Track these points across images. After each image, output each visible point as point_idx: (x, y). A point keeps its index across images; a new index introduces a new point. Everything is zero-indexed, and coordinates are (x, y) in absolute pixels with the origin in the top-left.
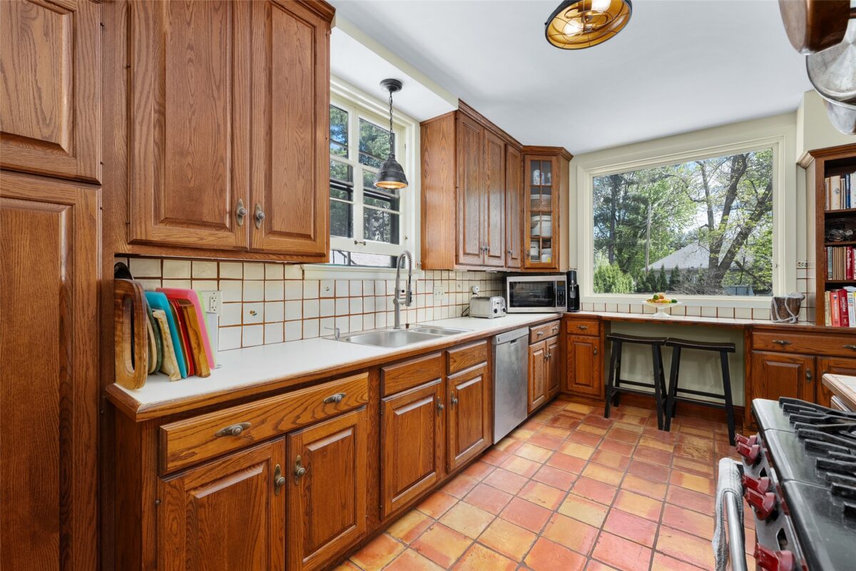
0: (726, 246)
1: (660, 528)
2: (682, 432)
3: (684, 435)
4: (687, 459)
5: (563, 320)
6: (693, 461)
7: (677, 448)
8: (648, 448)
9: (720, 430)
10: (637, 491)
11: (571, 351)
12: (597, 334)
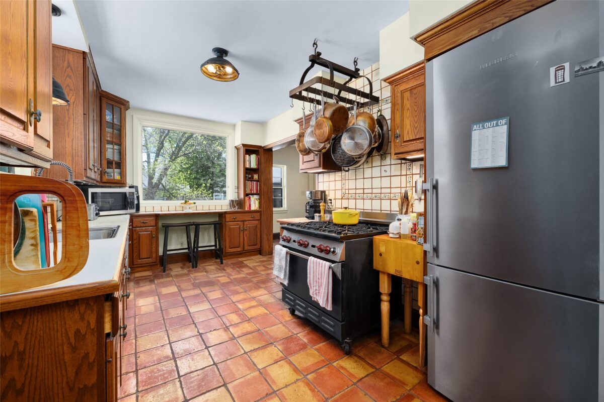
0: (157, 176)
1: (229, 296)
2: (202, 266)
3: (204, 267)
4: (214, 274)
5: (132, 218)
6: (216, 273)
7: (206, 272)
8: (197, 276)
10: (210, 291)
11: (136, 239)
12: (154, 225)
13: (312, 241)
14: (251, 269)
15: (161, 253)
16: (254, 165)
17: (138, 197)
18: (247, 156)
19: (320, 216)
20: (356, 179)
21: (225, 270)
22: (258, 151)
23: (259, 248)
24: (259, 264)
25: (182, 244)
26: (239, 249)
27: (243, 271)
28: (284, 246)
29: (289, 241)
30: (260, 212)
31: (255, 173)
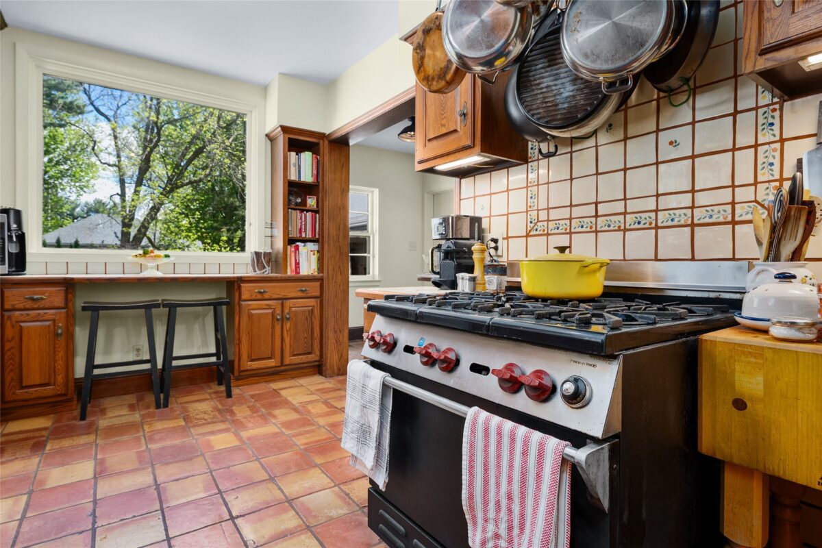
0: (138, 220)
1: (225, 496)
2: (181, 403)
3: (184, 405)
4: (203, 424)
5: (3, 286)
6: (209, 423)
7: (187, 419)
8: (159, 431)
9: (211, 389)
10: (178, 477)
11: (13, 338)
12: (63, 305)
13: (469, 352)
14: (296, 410)
15: (80, 370)
16: (307, 177)
17: (21, 239)
18: (293, 154)
19: (473, 279)
20: (571, 179)
21: (232, 413)
22: (318, 144)
23: (317, 359)
24: (315, 397)
25: (138, 350)
26: (271, 363)
27: (274, 417)
28: (375, 364)
29: (390, 347)
30: (322, 279)
31: (310, 194)
